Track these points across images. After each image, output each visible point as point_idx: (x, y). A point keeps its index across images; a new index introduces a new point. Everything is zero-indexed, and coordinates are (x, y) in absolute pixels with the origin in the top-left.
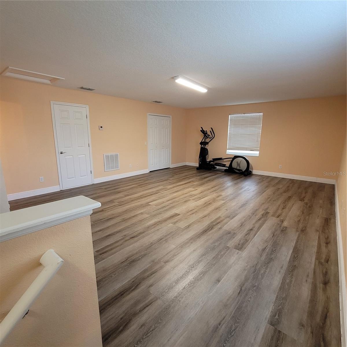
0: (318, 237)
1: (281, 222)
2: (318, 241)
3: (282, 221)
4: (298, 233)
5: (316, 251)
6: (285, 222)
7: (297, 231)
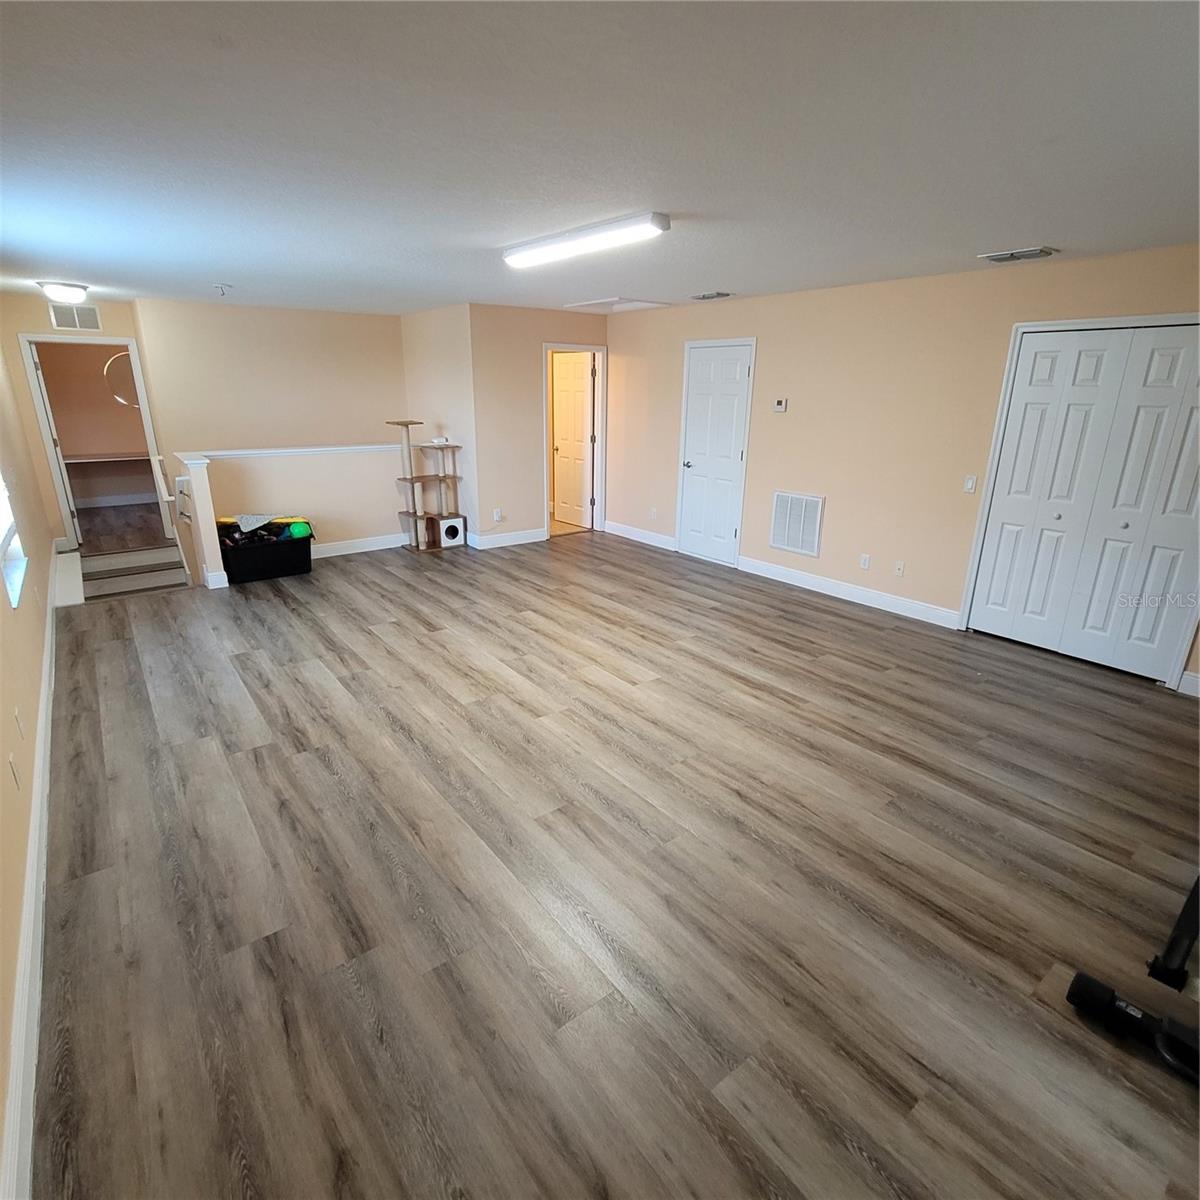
0: (105, 760)
1: (229, 743)
2: (102, 747)
3: (228, 747)
4: (162, 737)
5: (102, 724)
6: (218, 749)
7: (167, 743)
